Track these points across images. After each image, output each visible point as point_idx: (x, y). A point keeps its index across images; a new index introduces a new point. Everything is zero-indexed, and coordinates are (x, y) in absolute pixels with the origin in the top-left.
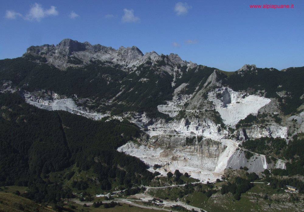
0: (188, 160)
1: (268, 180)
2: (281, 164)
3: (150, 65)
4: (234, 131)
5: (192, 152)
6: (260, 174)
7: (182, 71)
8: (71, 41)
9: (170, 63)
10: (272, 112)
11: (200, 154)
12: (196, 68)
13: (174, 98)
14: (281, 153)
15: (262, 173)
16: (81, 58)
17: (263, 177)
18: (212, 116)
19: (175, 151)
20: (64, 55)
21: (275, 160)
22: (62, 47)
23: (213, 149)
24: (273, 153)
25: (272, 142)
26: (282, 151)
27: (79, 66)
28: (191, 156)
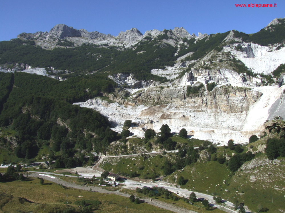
0: (190, 117)
3: (149, 40)
5: (198, 107)
7: (188, 44)
8: (65, 26)
9: (174, 37)
11: (211, 109)
12: (207, 37)
13: (176, 65)
16: (74, 42)
18: (231, 65)
19: (168, 107)
20: (55, 39)
22: (54, 32)
23: (236, 99)
27: (68, 47)
28: (195, 113)
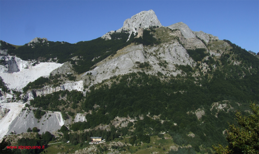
1: (67, 137)
2: (81, 118)
4: (21, 94)
6: (56, 133)
10: (65, 72)
14: (79, 106)
15: (59, 131)
17: (61, 135)
21: (73, 115)
24: (70, 107)
25: (68, 95)
26: (79, 104)
